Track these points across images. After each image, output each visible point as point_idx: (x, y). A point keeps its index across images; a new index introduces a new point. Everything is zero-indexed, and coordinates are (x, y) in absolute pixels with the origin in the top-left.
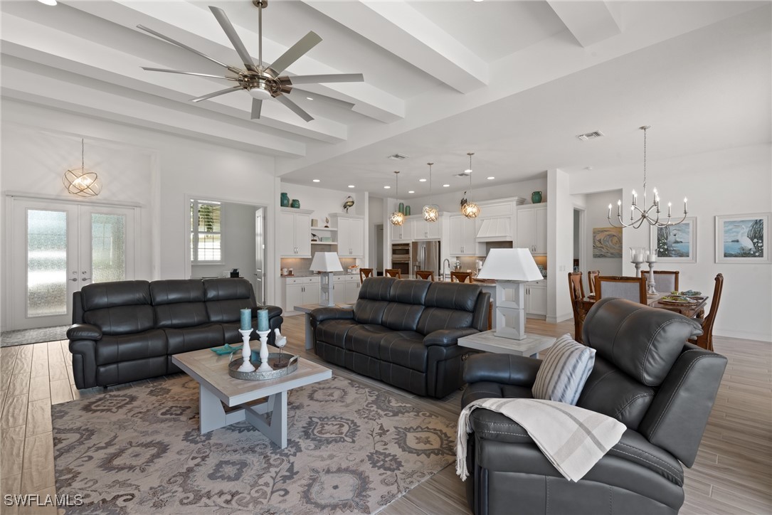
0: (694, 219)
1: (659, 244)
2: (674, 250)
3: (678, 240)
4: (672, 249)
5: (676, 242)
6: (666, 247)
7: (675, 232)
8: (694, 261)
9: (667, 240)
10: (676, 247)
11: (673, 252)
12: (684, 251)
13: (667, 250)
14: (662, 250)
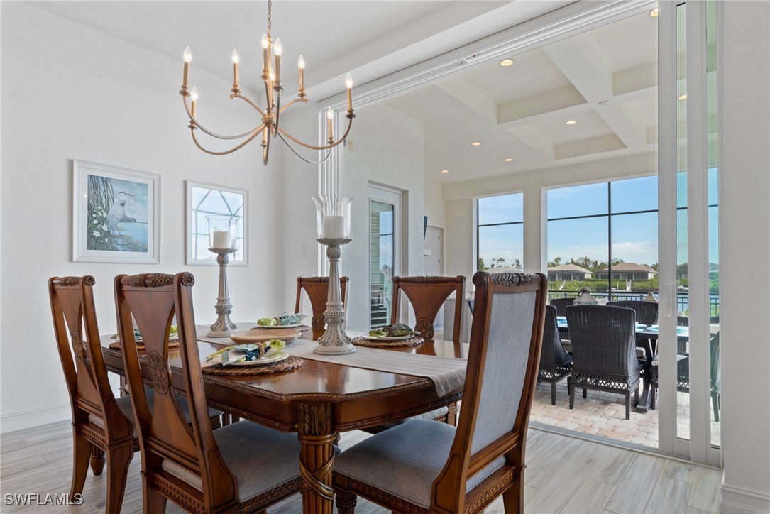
0: (156, 177)
1: (90, 219)
2: (121, 236)
3: (130, 216)
4: (116, 232)
5: (125, 220)
6: (105, 228)
7: (123, 198)
8: (155, 260)
9: (107, 212)
10: (126, 230)
11: (120, 241)
12: (138, 238)
13: (107, 234)
14: (97, 234)
